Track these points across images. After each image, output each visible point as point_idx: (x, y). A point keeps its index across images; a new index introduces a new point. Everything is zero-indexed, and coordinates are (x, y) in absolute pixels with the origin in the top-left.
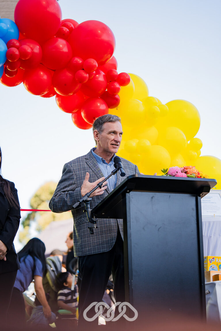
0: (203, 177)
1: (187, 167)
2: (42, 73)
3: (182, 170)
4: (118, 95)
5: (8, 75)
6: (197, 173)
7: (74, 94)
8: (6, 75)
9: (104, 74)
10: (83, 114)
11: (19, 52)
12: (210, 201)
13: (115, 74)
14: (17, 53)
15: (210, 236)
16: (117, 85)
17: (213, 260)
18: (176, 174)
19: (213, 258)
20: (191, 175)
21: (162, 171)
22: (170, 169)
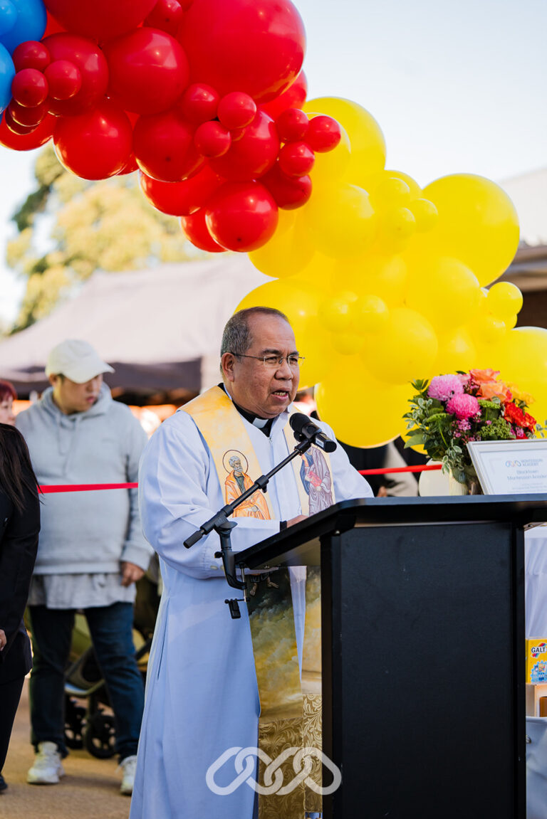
0: (519, 400)
1: (479, 373)
2: (104, 122)
3: (466, 384)
4: (309, 177)
5: (12, 128)
6: (505, 394)
7: (189, 178)
8: (9, 128)
9: (272, 121)
10: (209, 221)
11: (47, 81)
12: (534, 472)
13: (302, 122)
14: (41, 83)
15: (536, 573)
16: (305, 153)
17: (542, 650)
18: (452, 396)
19: (543, 645)
20: (489, 400)
21: (413, 385)
22: (435, 381)
